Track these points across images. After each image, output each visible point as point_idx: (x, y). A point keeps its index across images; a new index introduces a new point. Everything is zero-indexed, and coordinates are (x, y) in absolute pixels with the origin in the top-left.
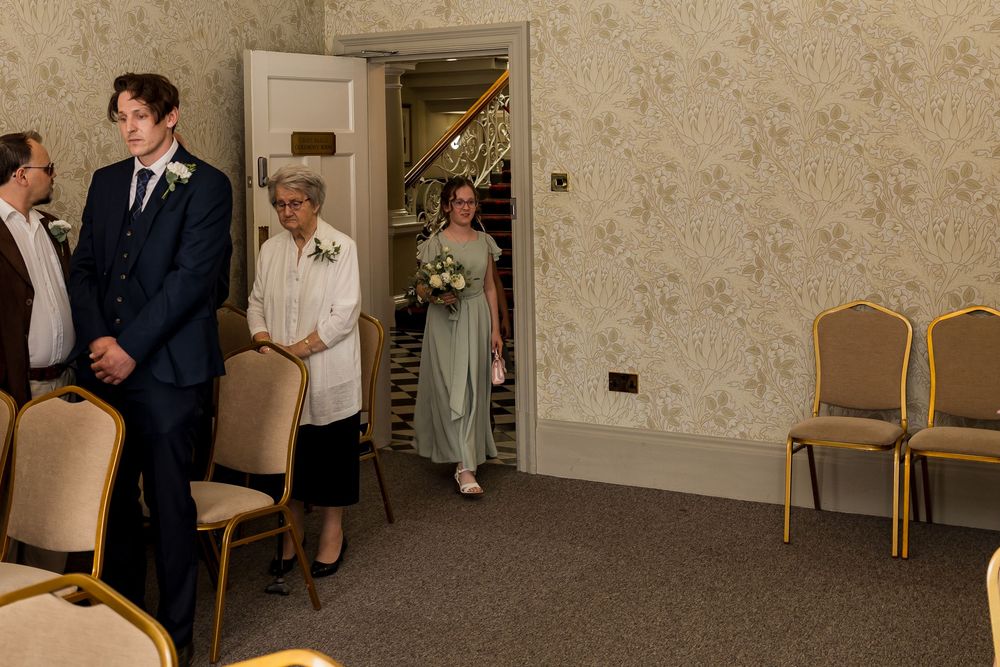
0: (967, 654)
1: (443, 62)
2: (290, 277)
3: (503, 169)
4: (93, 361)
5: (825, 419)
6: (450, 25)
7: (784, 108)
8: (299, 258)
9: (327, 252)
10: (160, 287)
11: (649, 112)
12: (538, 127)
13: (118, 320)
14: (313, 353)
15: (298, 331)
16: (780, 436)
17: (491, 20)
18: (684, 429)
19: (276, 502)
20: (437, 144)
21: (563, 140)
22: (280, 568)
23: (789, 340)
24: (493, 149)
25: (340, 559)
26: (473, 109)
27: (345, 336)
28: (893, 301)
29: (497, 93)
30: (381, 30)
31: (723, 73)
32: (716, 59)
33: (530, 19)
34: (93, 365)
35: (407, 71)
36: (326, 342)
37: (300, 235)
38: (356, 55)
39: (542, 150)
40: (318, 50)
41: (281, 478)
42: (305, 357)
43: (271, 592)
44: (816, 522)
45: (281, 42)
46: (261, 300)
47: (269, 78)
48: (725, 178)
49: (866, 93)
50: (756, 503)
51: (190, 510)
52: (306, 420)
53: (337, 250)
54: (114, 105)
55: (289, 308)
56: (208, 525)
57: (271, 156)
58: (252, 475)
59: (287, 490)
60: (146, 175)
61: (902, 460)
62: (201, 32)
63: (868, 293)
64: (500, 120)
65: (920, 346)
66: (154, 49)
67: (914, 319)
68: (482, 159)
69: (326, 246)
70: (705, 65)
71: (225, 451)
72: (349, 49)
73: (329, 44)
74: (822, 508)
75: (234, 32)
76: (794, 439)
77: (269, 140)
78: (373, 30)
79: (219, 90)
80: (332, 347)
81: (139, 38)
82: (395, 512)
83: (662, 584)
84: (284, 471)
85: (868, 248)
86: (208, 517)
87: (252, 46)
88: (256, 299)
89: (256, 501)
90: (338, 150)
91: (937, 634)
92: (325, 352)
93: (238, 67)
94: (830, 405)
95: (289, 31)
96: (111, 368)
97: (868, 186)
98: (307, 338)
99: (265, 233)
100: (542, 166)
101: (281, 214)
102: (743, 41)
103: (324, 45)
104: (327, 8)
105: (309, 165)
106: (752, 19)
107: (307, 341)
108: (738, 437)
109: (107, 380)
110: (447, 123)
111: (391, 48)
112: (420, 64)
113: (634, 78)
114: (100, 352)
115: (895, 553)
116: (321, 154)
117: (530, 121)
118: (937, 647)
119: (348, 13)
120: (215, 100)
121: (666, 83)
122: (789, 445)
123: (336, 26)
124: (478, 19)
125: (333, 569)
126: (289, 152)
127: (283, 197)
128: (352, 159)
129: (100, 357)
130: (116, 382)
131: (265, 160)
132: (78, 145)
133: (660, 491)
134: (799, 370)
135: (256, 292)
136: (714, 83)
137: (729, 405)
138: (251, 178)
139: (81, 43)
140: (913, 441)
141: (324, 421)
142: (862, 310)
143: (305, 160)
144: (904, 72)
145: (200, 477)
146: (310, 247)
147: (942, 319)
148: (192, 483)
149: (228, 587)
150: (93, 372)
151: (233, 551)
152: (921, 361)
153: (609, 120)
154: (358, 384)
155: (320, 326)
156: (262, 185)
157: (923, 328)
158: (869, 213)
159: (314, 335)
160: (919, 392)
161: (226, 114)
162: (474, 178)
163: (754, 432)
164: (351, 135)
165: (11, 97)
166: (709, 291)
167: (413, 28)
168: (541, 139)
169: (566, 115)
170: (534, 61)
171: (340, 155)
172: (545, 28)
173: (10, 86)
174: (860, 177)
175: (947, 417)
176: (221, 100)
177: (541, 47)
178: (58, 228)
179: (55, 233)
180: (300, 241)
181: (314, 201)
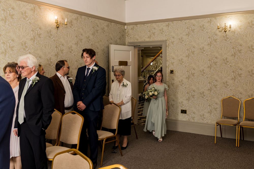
0: (250, 166)
1: (149, 48)
2: (118, 90)
3: (161, 69)
4: (77, 106)
5: (223, 119)
6: (151, 40)
7: (216, 58)
9: (125, 85)
10: (91, 91)
11: (190, 58)
12: (168, 61)
13: (83, 98)
14: (122, 105)
15: (119, 101)
16: (214, 123)
17: (159, 39)
18: (196, 121)
19: (114, 135)
20: (148, 64)
21: (173, 64)
22: (115, 148)
23: (216, 104)
24: (159, 65)
25: (127, 146)
26: (155, 57)
27: (128, 102)
28: (237, 96)
29: (160, 54)
30: (137, 41)
31: (204, 51)
32: (203, 48)
33: (167, 39)
34: (77, 107)
35: (142, 49)
36: (125, 103)
37: (120, 82)
38: (132, 46)
39: (168, 65)
40: (124, 45)
41: (115, 130)
42: (120, 106)
43: (113, 153)
44: (221, 139)
45: (117, 43)
46: (112, 94)
47: (114, 50)
48: (204, 72)
49: (232, 55)
51: (97, 136)
52: (120, 119)
53: (127, 85)
54: (82, 55)
55: (117, 96)
56: (100, 139)
57: (115, 66)
58: (109, 129)
59: (116, 132)
60: (89, 69)
61: (238, 128)
62: (101, 41)
63: (232, 95)
64: (160, 59)
66: (91, 44)
67: (241, 100)
68: (157, 67)
69: (125, 84)
70: (201, 49)
71: (104, 124)
72: (130, 45)
73: (127, 43)
75: (107, 41)
76: (217, 123)
77: (114, 62)
78: (135, 41)
79: (104, 52)
81: (88, 42)
82: (138, 137)
83: (191, 152)
84: (116, 128)
85: (232, 86)
86: (100, 138)
87: (111, 44)
88: (111, 94)
89: (110, 134)
90: (128, 65)
91: (244, 162)
92: (124, 105)
93: (108, 48)
94: (224, 116)
95: (118, 41)
96: (81, 107)
97: (232, 73)
99: (113, 81)
100: (168, 68)
101: (116, 77)
102: (208, 44)
103: (126, 44)
104: (126, 36)
105: (122, 67)
106: (210, 40)
107: (121, 103)
108: (206, 123)
109: (80, 110)
110: (150, 60)
111: (139, 44)
112: (145, 48)
113: (187, 51)
114: (79, 104)
115: (236, 146)
116: (125, 65)
117: (166, 60)
118: (244, 164)
119: (131, 37)
120: (103, 54)
121: (193, 53)
122: (216, 124)
123: (128, 40)
124: (156, 39)
125: (125, 148)
126: (118, 65)
127: (117, 74)
128: (131, 66)
129: (79, 105)
130: (82, 110)
131: (113, 66)
132: (76, 63)
133: (191, 133)
134: (218, 110)
135: (111, 93)
136: (202, 53)
137: (204, 116)
138: (110, 70)
139: (77, 42)
140: (240, 124)
141: (124, 119)
142: (231, 98)
143: (121, 67)
144: (240, 51)
145: (99, 130)
146: (122, 84)
147: (247, 100)
148: (97, 131)
149: (104, 151)
150: (77, 108)
151: (105, 144)
153: (182, 60)
154: (131, 111)
156: (113, 71)
157: (243, 102)
158: (232, 79)
159: (122, 101)
160: (242, 114)
161: (106, 57)
162: (155, 71)
163: (209, 122)
164: (131, 62)
165: (62, 53)
166: (201, 94)
167: (143, 41)
168: (168, 63)
169: (173, 59)
170: (167, 48)
171: (128, 66)
172: (169, 41)
173: (62, 51)
174: (231, 72)
175: (247, 119)
176: (105, 54)
177: (169, 45)
178: (70, 79)
179: (69, 80)
180: (120, 83)
181: (123, 75)
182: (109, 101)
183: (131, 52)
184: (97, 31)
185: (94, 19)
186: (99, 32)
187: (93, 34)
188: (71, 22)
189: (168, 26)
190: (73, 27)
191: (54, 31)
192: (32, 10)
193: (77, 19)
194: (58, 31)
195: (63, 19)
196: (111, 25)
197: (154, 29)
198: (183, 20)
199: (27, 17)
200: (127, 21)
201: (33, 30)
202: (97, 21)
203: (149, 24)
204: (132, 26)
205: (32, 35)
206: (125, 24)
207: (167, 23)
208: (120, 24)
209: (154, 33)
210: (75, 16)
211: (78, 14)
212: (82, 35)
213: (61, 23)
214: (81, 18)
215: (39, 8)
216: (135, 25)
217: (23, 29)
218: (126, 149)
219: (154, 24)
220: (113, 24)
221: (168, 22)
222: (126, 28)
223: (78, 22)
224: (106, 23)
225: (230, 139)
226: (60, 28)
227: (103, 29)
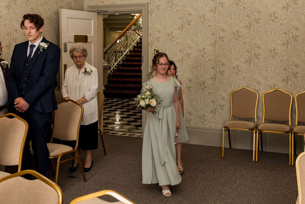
4: (15, 105)
5: (233, 122)
7: (223, 30)
8: (79, 74)
9: (89, 72)
10: (38, 81)
11: (184, 31)
12: (150, 35)
13: (23, 92)
14: (84, 103)
15: (79, 96)
17: (137, 2)
18: (192, 125)
19: (73, 149)
20: (114, 41)
21: (158, 39)
22: (73, 170)
23: (223, 99)
25: (91, 167)
26: (124, 30)
27: (93, 98)
29: (132, 26)
30: (102, 4)
31: (205, 20)
32: (204, 16)
33: (148, 2)
34: (15, 106)
36: (88, 100)
37: (79, 66)
38: (94, 12)
39: (152, 42)
40: (82, 9)
42: (82, 104)
43: (71, 177)
45: (71, 7)
47: (67, 18)
48: (205, 51)
49: (247, 26)
50: (213, 147)
53: (92, 71)
55: (76, 89)
56: (53, 156)
57: (68, 42)
60: (33, 46)
61: (256, 133)
63: (246, 85)
64: (132, 34)
65: (260, 100)
67: (259, 92)
69: (88, 70)
70: (200, 17)
72: (92, 9)
73: (85, 8)
74: (232, 147)
76: (225, 127)
77: (67, 37)
78: (100, 4)
79: (51, 21)
80: (89, 101)
82: (107, 152)
84: (76, 139)
85: (246, 72)
86: (53, 154)
87: (62, 8)
88: (65, 86)
89: (68, 149)
90: (88, 41)
92: (87, 103)
93: (57, 14)
94: (235, 117)
96: (22, 107)
97: (246, 54)
98: (82, 98)
99: (65, 66)
100: (152, 47)
102: (212, 10)
106: (214, 4)
107: (82, 99)
108: (208, 127)
109: (20, 111)
111: (105, 10)
113: (179, 21)
114: (17, 102)
115: (254, 160)
116: (83, 42)
117: (148, 33)
120: (50, 24)
121: (189, 22)
122: (224, 129)
123: (87, 3)
126: (73, 41)
127: (76, 55)
128: (93, 44)
129: (18, 104)
130: (23, 111)
131: (66, 44)
134: (226, 107)
135: (64, 84)
136: (203, 23)
137: (205, 118)
138: (61, 49)
140: (259, 127)
141: (87, 124)
142: (244, 90)
143: (78, 43)
144: (257, 21)
146: (83, 70)
147: (267, 92)
150: (15, 108)
151: (60, 164)
152: (260, 104)
153: (172, 33)
155: (86, 94)
156: (65, 51)
157: (261, 95)
158: (247, 62)
159: (84, 97)
161: (53, 29)
163: (213, 126)
164: (92, 36)
166: (200, 84)
167: (112, 4)
168: (151, 39)
169: (159, 32)
170: (150, 15)
171: (89, 43)
172: (153, 5)
174: (244, 51)
175: (267, 121)
176: (52, 24)
177: (152, 10)
178: (3, 63)
179: (2, 65)
180: (80, 68)
181: (85, 56)
182: (62, 96)
183: (92, 21)
218: (90, 171)
225: (242, 150)
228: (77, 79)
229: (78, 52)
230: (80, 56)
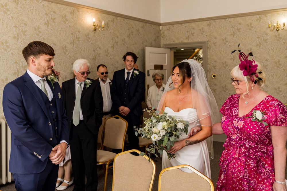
6: (189, 41)
10: (134, 96)
11: (235, 61)
12: (209, 64)
17: (199, 40)
21: (215, 67)
30: (173, 43)
32: (251, 49)
33: (207, 40)
38: (168, 48)
39: (210, 69)
45: (152, 45)
47: (150, 53)
55: (157, 102)
57: (150, 70)
62: (136, 43)
70: (248, 51)
72: (166, 47)
73: (162, 46)
75: (142, 43)
77: (149, 65)
79: (139, 55)
81: (124, 44)
85: (286, 92)
87: (146, 46)
90: (164, 68)
93: (143, 51)
95: (153, 43)
96: (125, 112)
99: (148, 86)
100: (210, 73)
102: (257, 45)
103: (160, 46)
104: (161, 38)
106: (259, 40)
109: (124, 115)
111: (176, 46)
112: (177, 50)
116: (160, 69)
117: (207, 63)
119: (166, 39)
123: (163, 42)
124: (196, 40)
126: (154, 68)
128: (167, 71)
129: (122, 110)
130: (126, 115)
131: (149, 71)
132: (112, 67)
135: (148, 98)
138: (146, 74)
139: (113, 45)
153: (225, 63)
156: (149, 76)
164: (166, 65)
165: (99, 56)
167: (181, 42)
168: (209, 67)
169: (215, 61)
170: (208, 49)
171: (164, 70)
172: (211, 42)
173: (99, 54)
174: (284, 76)
177: (210, 46)
180: (159, 88)
181: (163, 79)
183: (167, 55)
184: (132, 33)
185: (129, 20)
186: (134, 34)
187: (129, 36)
188: (107, 25)
189: (209, 25)
190: (109, 30)
191: (92, 34)
192: (71, 13)
193: (112, 21)
194: (95, 33)
195: (100, 21)
196: (146, 26)
197: (194, 29)
198: (227, 18)
199: (67, 20)
200: (162, 21)
201: (72, 34)
202: (132, 22)
203: (188, 24)
204: (167, 26)
205: (72, 39)
206: (160, 24)
207: (208, 21)
208: (155, 25)
209: (194, 33)
210: (111, 17)
211: (114, 16)
212: (117, 37)
213: (98, 26)
214: (117, 19)
215: (78, 10)
216: (172, 25)
217: (63, 32)
219: (193, 23)
220: (148, 24)
221: (210, 21)
222: (161, 29)
223: (114, 24)
224: (142, 24)
226: (97, 31)
227: (138, 31)
228: (158, 95)
229: (159, 76)
230: (160, 79)
